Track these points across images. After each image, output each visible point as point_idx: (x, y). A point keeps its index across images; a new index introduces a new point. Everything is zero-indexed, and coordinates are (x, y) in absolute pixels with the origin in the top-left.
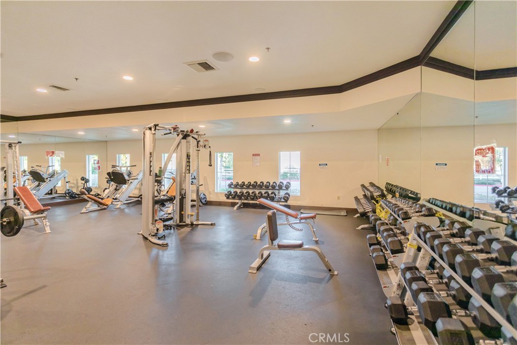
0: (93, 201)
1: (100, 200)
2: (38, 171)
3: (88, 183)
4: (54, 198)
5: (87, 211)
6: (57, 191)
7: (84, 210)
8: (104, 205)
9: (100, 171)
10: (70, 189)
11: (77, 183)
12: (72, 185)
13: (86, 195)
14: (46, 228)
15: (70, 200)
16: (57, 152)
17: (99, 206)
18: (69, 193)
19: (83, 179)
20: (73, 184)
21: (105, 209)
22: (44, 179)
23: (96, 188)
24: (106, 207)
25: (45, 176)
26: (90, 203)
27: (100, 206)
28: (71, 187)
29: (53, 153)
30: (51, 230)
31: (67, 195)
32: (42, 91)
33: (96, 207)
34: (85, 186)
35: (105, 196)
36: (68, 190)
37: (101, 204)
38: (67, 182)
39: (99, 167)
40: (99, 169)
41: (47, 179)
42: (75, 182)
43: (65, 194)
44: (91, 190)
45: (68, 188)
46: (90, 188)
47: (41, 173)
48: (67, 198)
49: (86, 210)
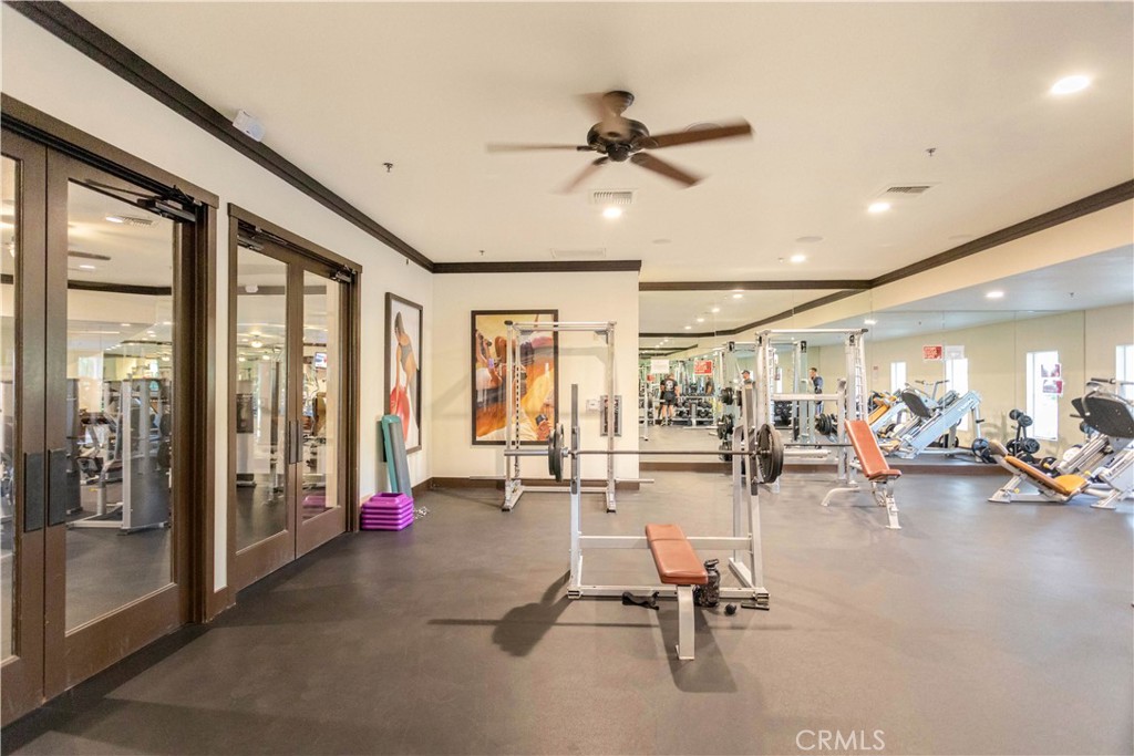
0: (1024, 476)
1: (1047, 477)
2: (917, 393)
3: (1028, 428)
4: (951, 456)
5: (1007, 500)
6: (957, 442)
7: (998, 496)
8: (1058, 491)
9: (1061, 395)
10: (988, 439)
11: (1004, 424)
12: (993, 430)
13: (1004, 456)
14: (891, 517)
15: (983, 464)
16: (946, 349)
17: (1042, 492)
18: (981, 449)
19: (1015, 415)
20: (995, 426)
21: (1061, 503)
22: (927, 409)
23: (1051, 443)
24: (1065, 498)
25: (930, 404)
26: (1014, 481)
27: (1046, 492)
28: (991, 435)
29: (939, 351)
30: (900, 524)
31: (977, 452)
32: (880, 207)
33: (1033, 493)
34: (1022, 435)
35: (1065, 468)
36: (981, 441)
37: (1050, 487)
38: (978, 422)
39: (1059, 384)
40: (1060, 392)
41: (934, 410)
42: (999, 423)
43: (973, 449)
44: (1037, 448)
45: (980, 437)
46: (1034, 440)
47: (923, 398)
48: (978, 460)
49: (1004, 496)
